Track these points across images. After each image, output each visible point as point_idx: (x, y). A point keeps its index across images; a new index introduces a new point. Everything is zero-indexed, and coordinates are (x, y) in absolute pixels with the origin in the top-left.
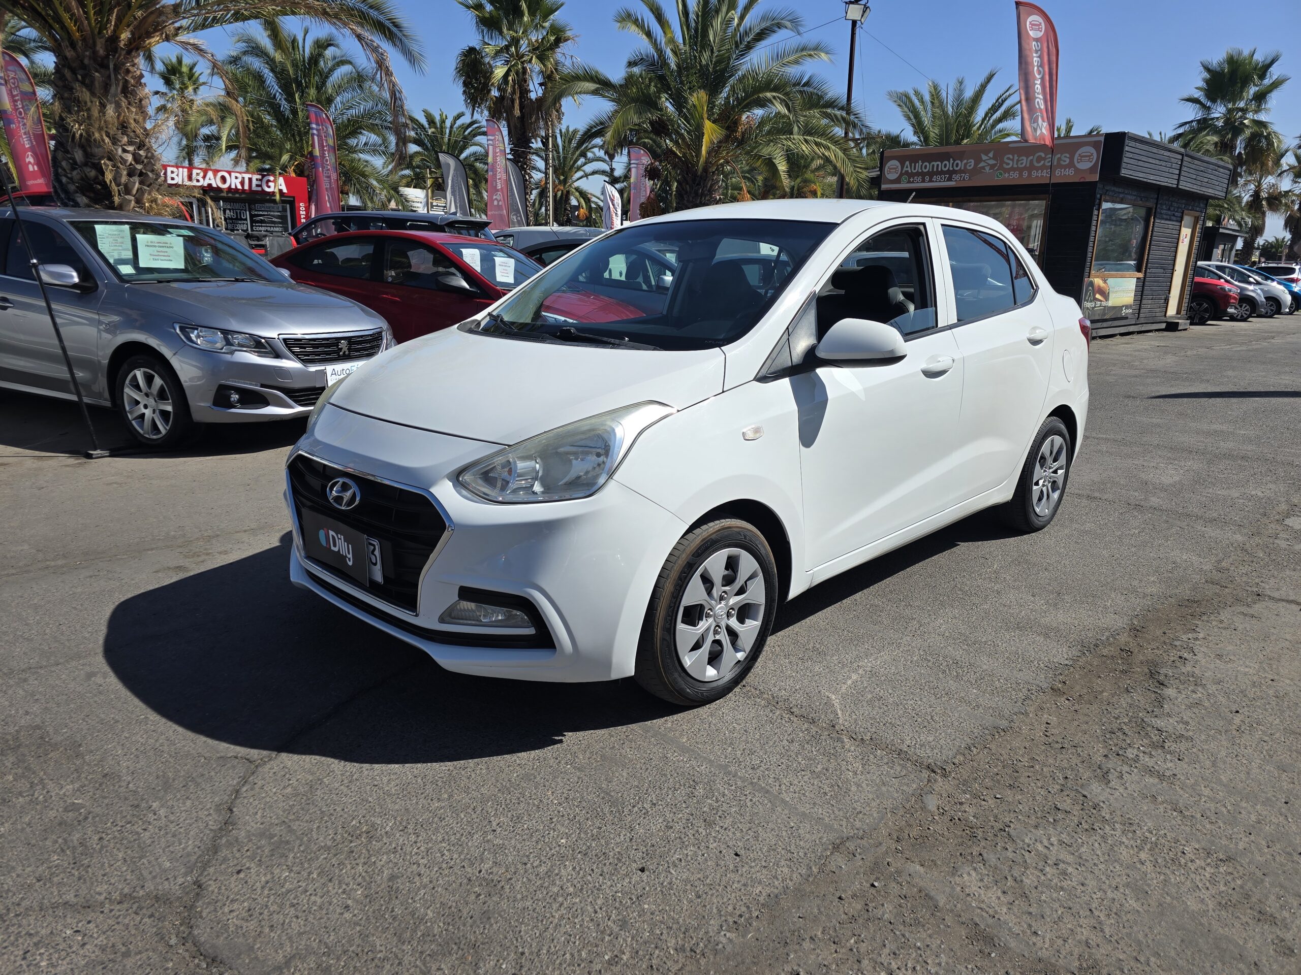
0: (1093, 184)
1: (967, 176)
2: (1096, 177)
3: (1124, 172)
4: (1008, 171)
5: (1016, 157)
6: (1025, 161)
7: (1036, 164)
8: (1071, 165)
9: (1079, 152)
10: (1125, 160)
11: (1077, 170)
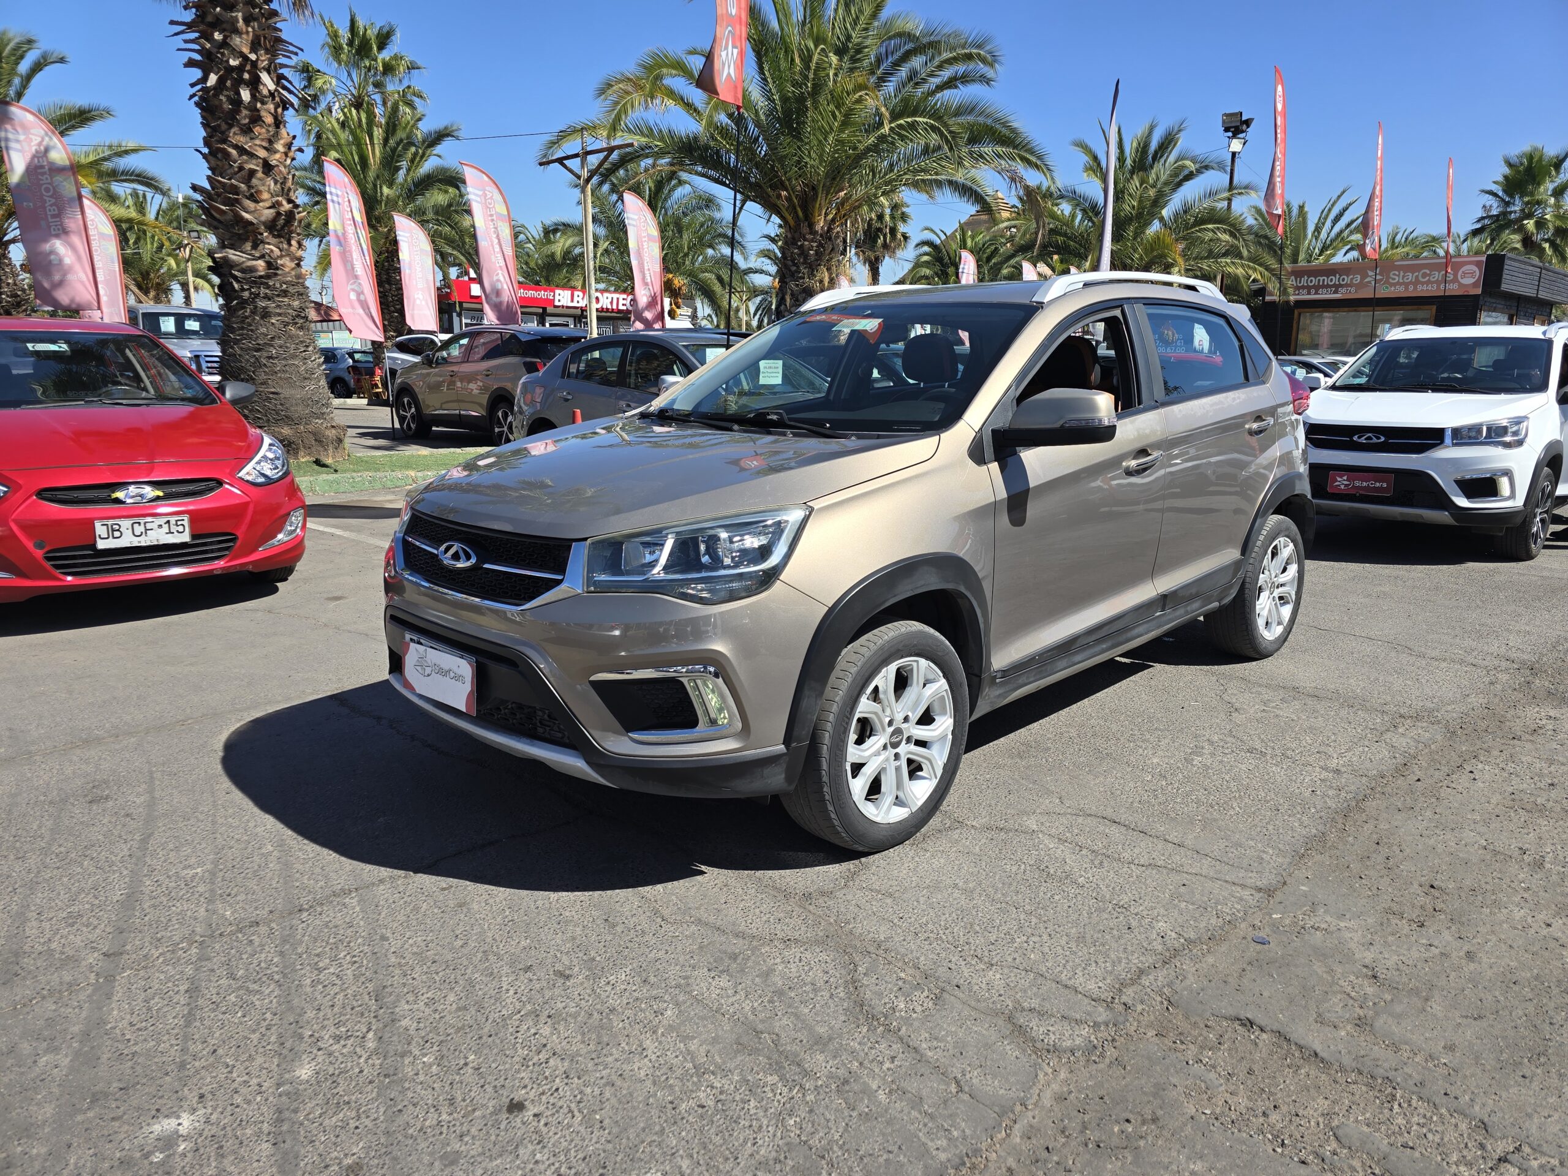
0: (1476, 297)
1: (1353, 290)
2: (1479, 291)
3: (1504, 287)
4: (1395, 285)
5: (1402, 274)
6: (1410, 277)
7: (1421, 279)
8: (1456, 280)
9: (1463, 269)
10: (1504, 276)
11: (1460, 285)
